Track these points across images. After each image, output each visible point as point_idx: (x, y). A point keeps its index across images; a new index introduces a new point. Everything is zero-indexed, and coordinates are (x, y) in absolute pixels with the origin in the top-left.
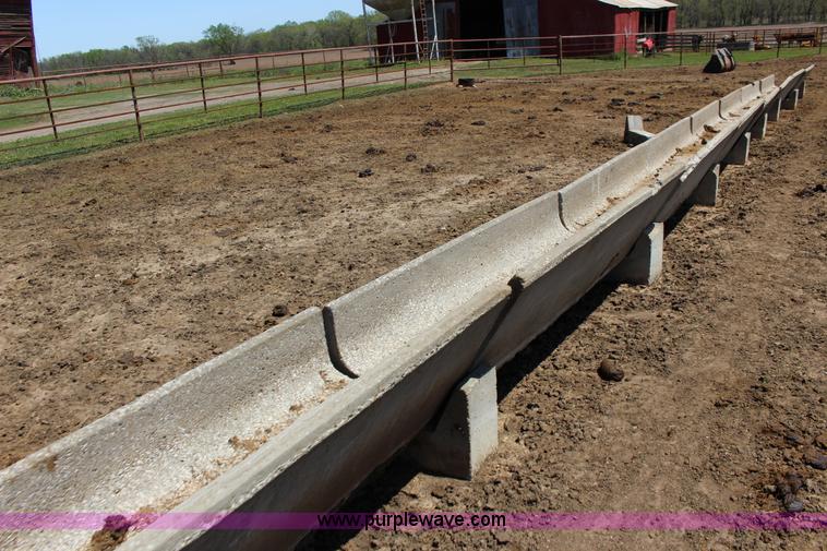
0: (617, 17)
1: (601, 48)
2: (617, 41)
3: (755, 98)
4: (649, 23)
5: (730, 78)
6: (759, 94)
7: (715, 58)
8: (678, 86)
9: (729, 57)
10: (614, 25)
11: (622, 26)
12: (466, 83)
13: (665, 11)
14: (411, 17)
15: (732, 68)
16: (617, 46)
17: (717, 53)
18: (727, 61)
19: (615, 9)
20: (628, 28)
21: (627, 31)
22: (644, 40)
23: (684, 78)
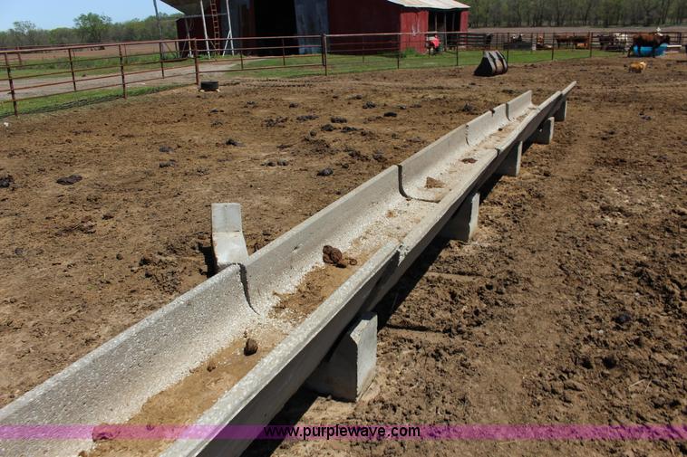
0: (402, 15)
1: (389, 47)
2: (403, 40)
3: (495, 130)
4: (441, 22)
5: (497, 84)
6: (504, 122)
7: (485, 61)
8: (432, 96)
9: (501, 60)
10: (399, 23)
11: (409, 24)
12: (209, 86)
13: (457, 12)
14: (201, 13)
15: (504, 71)
16: (403, 45)
17: (488, 56)
18: (499, 64)
19: (400, 8)
20: (416, 26)
21: (414, 31)
22: (432, 39)
23: (451, 82)
